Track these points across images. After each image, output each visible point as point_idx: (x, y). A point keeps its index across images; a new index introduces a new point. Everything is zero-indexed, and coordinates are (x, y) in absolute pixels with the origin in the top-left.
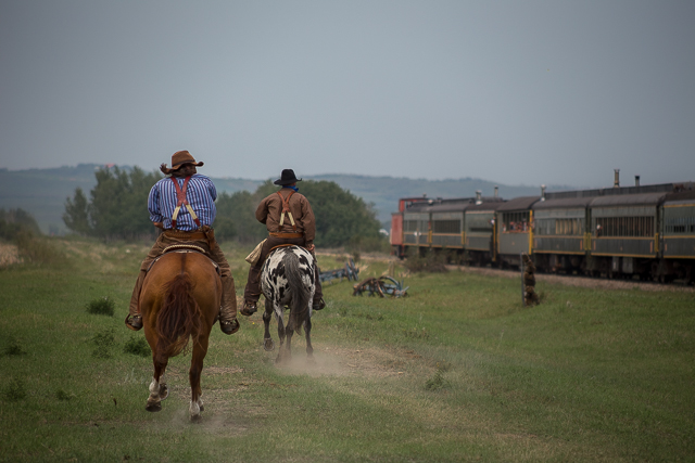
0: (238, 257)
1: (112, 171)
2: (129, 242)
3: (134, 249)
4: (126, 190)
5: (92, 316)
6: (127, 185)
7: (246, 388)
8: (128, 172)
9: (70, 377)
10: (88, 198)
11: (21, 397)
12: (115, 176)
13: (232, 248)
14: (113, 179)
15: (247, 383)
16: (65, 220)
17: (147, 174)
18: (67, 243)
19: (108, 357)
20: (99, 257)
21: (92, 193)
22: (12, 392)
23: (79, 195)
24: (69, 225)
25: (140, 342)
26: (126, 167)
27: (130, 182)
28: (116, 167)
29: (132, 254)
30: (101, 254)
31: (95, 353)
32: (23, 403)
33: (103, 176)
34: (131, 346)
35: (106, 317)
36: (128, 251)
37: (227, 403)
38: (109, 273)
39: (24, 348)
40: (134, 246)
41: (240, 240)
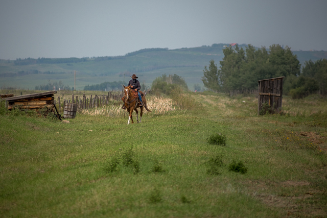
0: (319, 104)
1: (233, 48)
2: (245, 96)
3: (248, 100)
4: (243, 61)
5: (211, 146)
6: (243, 57)
7: (311, 196)
8: (244, 49)
9: (192, 187)
10: (219, 67)
11: (159, 201)
12: (236, 52)
13: (315, 99)
14: (235, 53)
15: (312, 192)
16: (204, 81)
17: (257, 50)
18: (204, 96)
19: (217, 174)
20: (224, 106)
21: (222, 63)
22: (153, 197)
23: (212, 65)
24: (206, 85)
25: (239, 164)
26: (244, 45)
27: (246, 56)
28: (237, 45)
29: (246, 104)
30: (225, 104)
31: (209, 171)
32: (159, 205)
33: (228, 52)
34: (234, 167)
35: (220, 147)
36: (244, 101)
37: (296, 206)
38: (228, 117)
39: (164, 167)
40: (249, 98)
41: (321, 93)
